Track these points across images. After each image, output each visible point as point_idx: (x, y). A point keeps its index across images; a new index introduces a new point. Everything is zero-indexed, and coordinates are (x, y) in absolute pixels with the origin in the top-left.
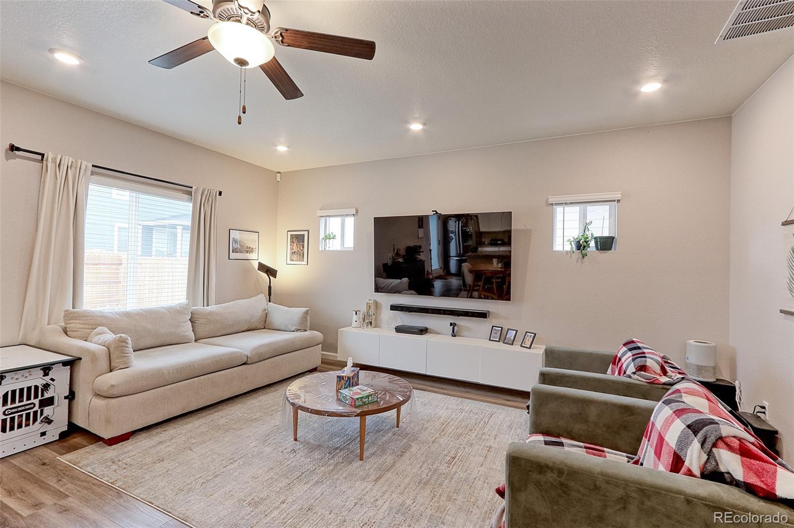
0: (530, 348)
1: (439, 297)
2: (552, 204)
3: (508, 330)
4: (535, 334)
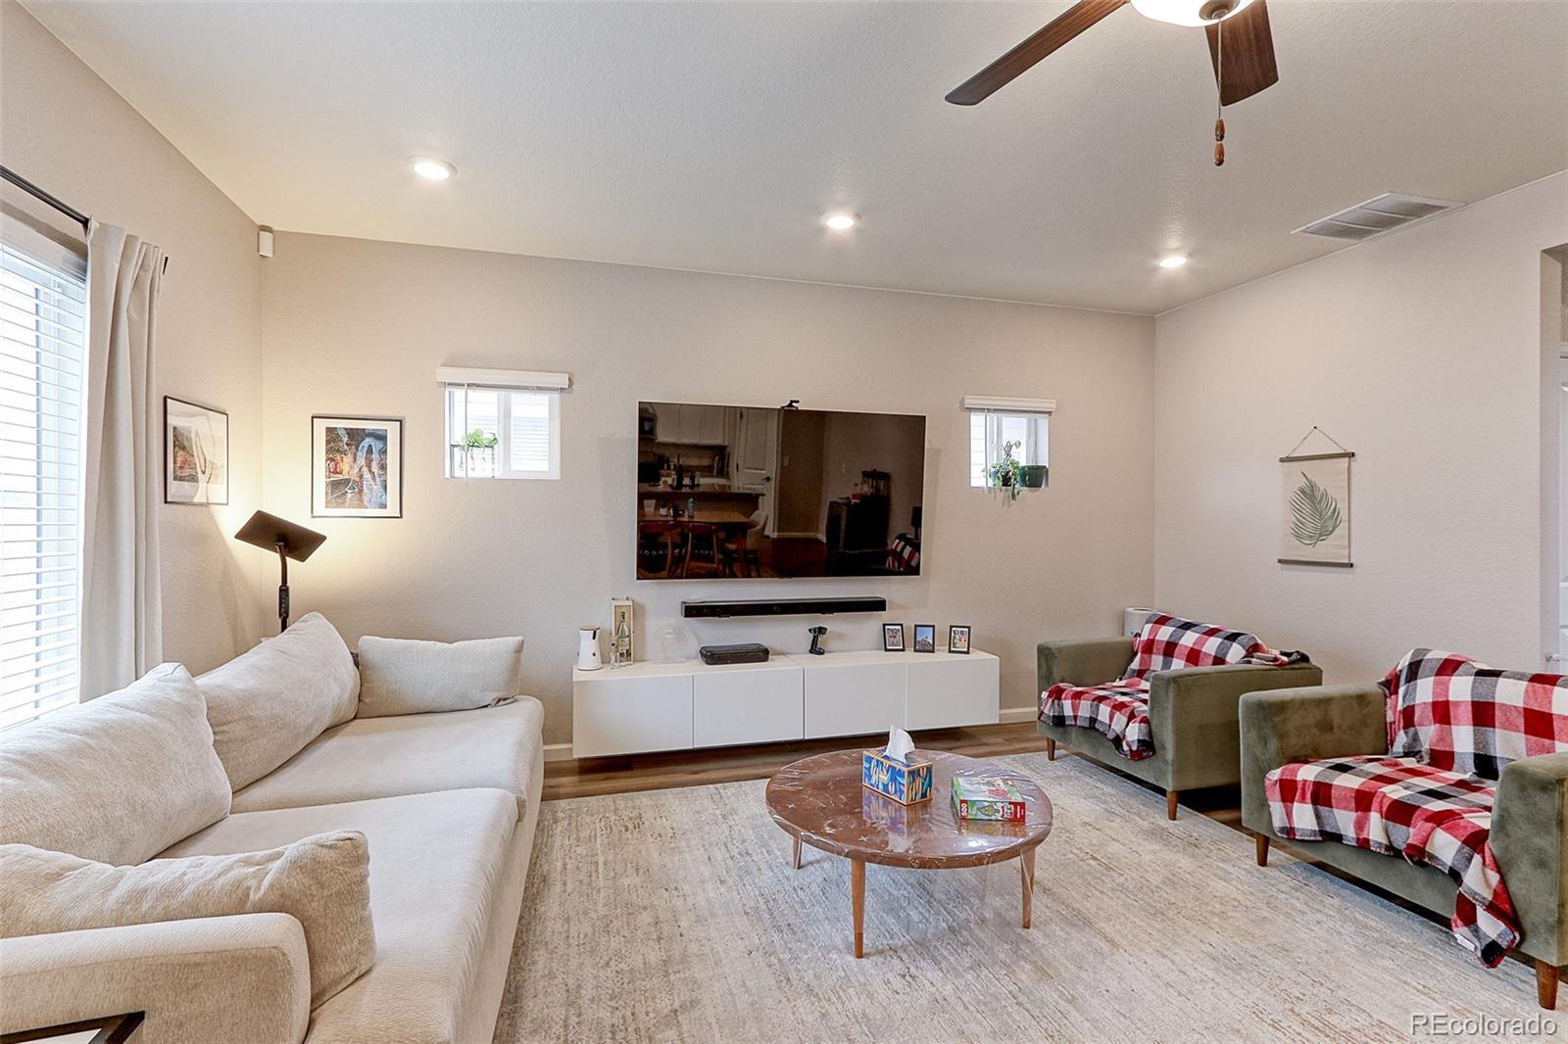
1: (786, 579)
2: (970, 409)
3: (916, 626)
4: (969, 628)
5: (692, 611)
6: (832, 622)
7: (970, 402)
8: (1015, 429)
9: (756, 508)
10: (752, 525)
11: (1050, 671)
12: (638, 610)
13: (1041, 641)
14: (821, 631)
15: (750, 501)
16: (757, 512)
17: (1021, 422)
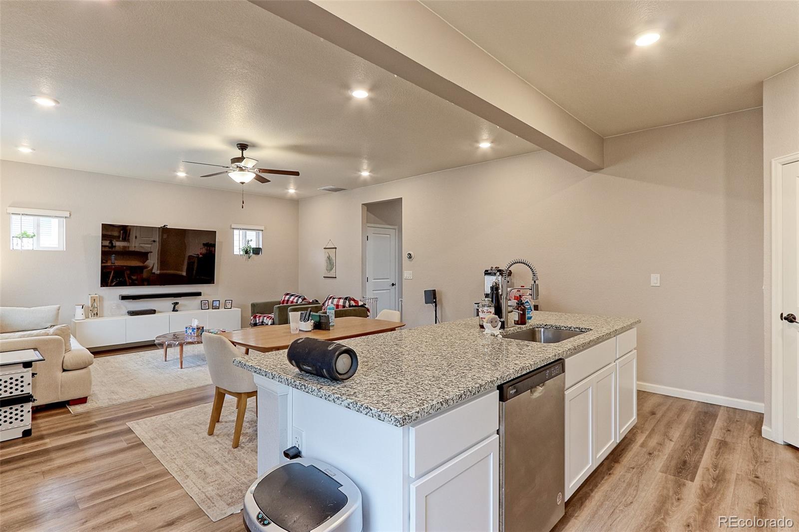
0: (231, 308)
1: (162, 286)
2: (234, 229)
3: (213, 301)
4: (232, 301)
5: (124, 298)
6: (181, 301)
7: (233, 227)
8: (252, 235)
9: (147, 259)
10: (146, 267)
11: (254, 311)
12: (101, 299)
13: (252, 302)
14: (177, 303)
15: (144, 256)
16: (148, 261)
17: (254, 233)
